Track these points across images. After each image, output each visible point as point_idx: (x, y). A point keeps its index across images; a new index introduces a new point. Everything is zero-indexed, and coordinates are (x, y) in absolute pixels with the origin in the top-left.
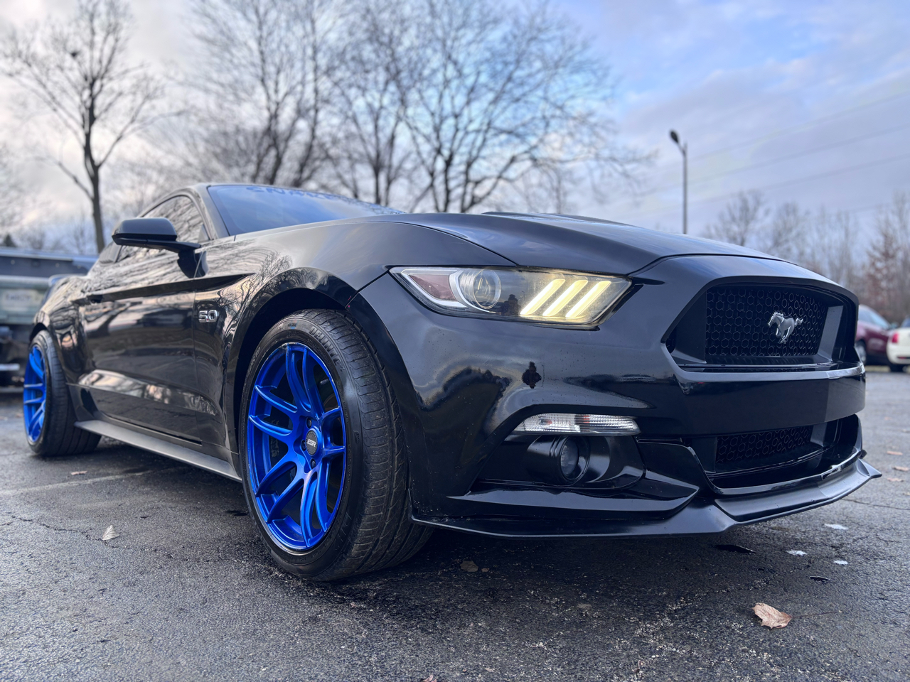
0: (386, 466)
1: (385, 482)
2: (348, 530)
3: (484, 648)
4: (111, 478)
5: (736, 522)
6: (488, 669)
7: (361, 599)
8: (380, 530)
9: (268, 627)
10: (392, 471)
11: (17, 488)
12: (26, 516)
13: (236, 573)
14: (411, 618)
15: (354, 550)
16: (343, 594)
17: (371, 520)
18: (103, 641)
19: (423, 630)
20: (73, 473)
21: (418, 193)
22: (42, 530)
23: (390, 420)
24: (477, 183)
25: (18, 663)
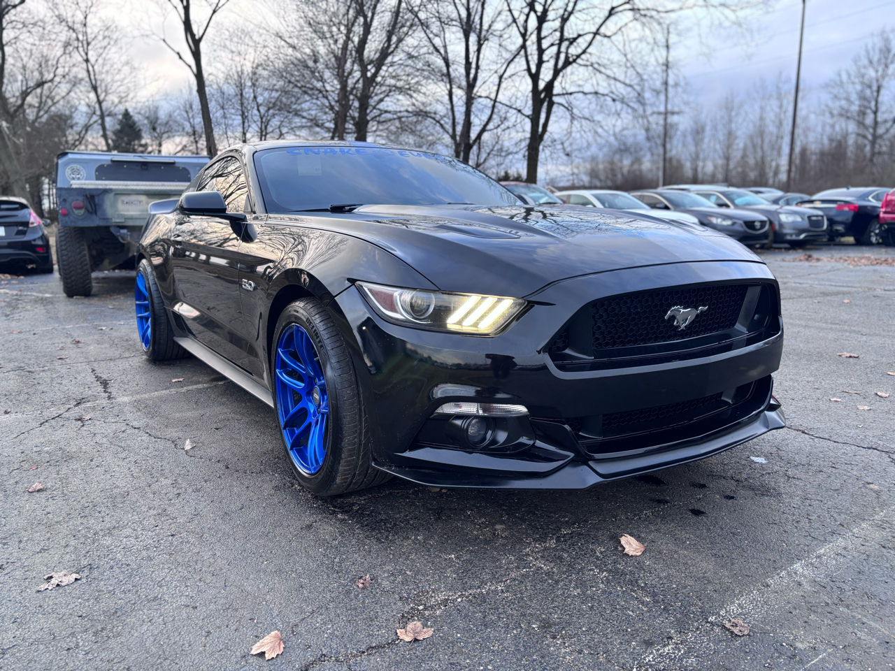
0: (355, 426)
1: (355, 437)
2: (332, 467)
3: (413, 556)
4: (200, 386)
5: (602, 479)
6: (408, 572)
7: (346, 512)
8: (355, 468)
9: (278, 531)
10: (361, 429)
11: (132, 395)
12: (136, 424)
13: (268, 484)
14: (374, 530)
15: (338, 480)
16: (335, 507)
17: (347, 462)
18: (172, 535)
19: (378, 540)
20: (174, 381)
21: (508, 56)
22: (145, 437)
23: (359, 394)
24: (572, 41)
25: (119, 549)
